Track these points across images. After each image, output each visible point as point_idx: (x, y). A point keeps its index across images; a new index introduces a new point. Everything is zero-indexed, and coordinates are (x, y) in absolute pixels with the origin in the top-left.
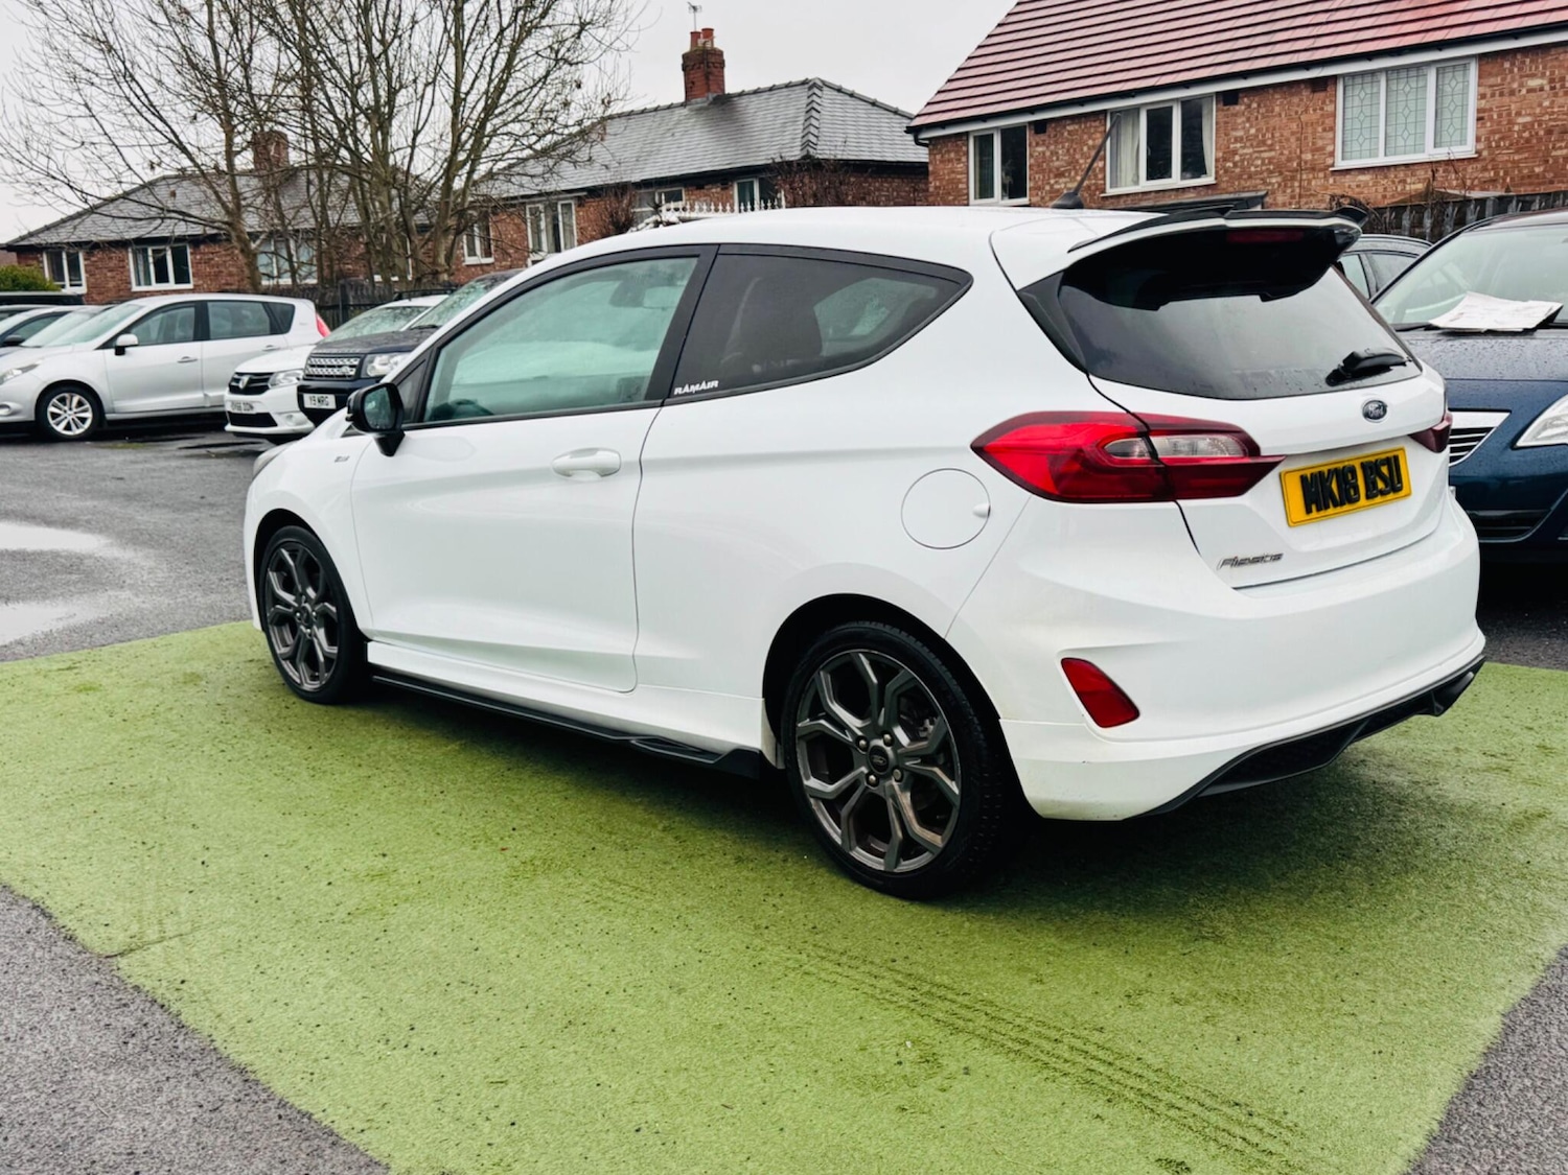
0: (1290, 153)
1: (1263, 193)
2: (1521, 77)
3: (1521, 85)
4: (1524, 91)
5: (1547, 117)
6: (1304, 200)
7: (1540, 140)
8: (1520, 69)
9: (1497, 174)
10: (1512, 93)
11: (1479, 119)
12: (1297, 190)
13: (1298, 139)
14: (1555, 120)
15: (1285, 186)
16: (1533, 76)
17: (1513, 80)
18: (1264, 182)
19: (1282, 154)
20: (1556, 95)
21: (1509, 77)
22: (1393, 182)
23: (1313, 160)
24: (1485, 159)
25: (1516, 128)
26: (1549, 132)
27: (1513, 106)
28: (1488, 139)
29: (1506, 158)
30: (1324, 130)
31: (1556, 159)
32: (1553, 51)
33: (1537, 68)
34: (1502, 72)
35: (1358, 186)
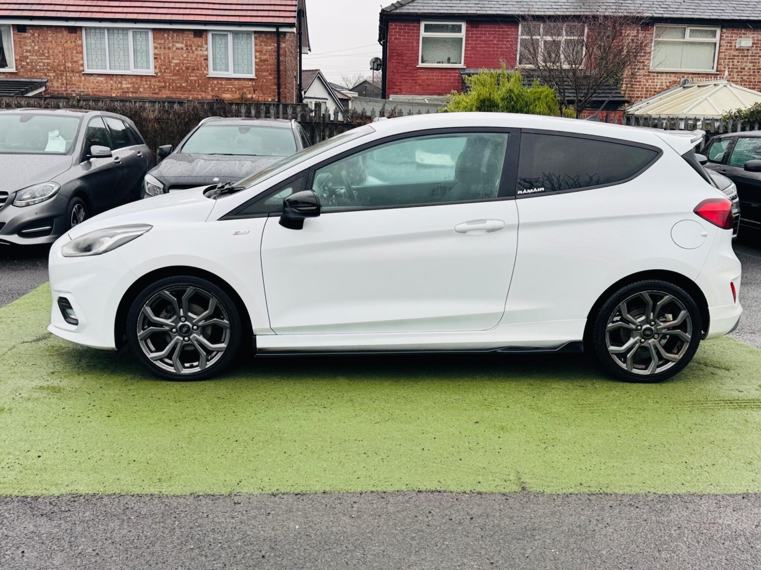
0: (59, 62)
1: (46, 80)
2: (173, 42)
3: (173, 45)
4: (174, 49)
5: (186, 62)
6: (68, 87)
7: (183, 71)
8: (172, 38)
9: (165, 84)
10: (169, 48)
11: (155, 58)
12: (65, 81)
13: (63, 55)
14: (189, 63)
15: (58, 78)
16: (178, 42)
17: (169, 43)
18: (45, 75)
19: (54, 62)
20: (189, 52)
21: (167, 41)
22: (116, 82)
23: (72, 67)
24: (159, 77)
25: (172, 65)
26: (187, 68)
27: (170, 55)
28: (160, 68)
29: (169, 77)
30: (77, 53)
31: (191, 81)
32: (186, 33)
33: (179, 39)
34: (163, 38)
35: (98, 82)
